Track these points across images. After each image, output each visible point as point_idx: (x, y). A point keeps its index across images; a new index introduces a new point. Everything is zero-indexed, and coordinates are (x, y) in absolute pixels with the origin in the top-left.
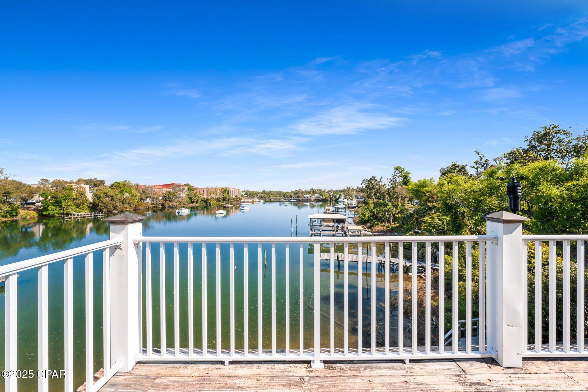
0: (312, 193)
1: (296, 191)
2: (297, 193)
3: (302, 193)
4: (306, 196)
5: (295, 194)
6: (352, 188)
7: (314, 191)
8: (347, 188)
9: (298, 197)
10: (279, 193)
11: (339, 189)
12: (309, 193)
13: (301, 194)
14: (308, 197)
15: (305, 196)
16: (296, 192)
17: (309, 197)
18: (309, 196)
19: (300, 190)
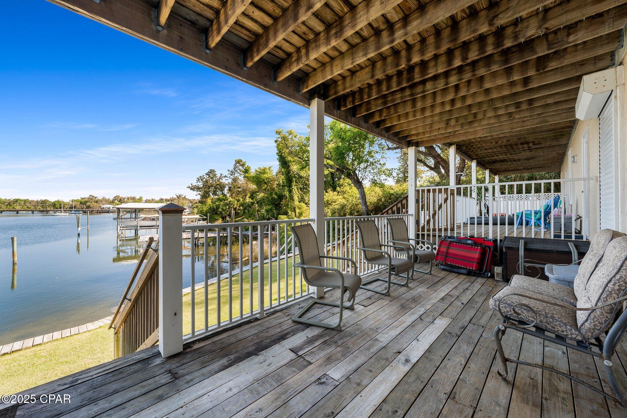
0: (118, 202)
1: (84, 198)
2: (86, 202)
3: (97, 202)
4: (105, 206)
5: (81, 203)
6: (184, 197)
7: (120, 200)
8: (176, 197)
9: (89, 207)
10: (44, 202)
11: (164, 198)
12: (112, 203)
13: (93, 203)
14: (109, 208)
15: (102, 206)
16: (84, 200)
17: (111, 208)
18: (111, 206)
19: (93, 197)
